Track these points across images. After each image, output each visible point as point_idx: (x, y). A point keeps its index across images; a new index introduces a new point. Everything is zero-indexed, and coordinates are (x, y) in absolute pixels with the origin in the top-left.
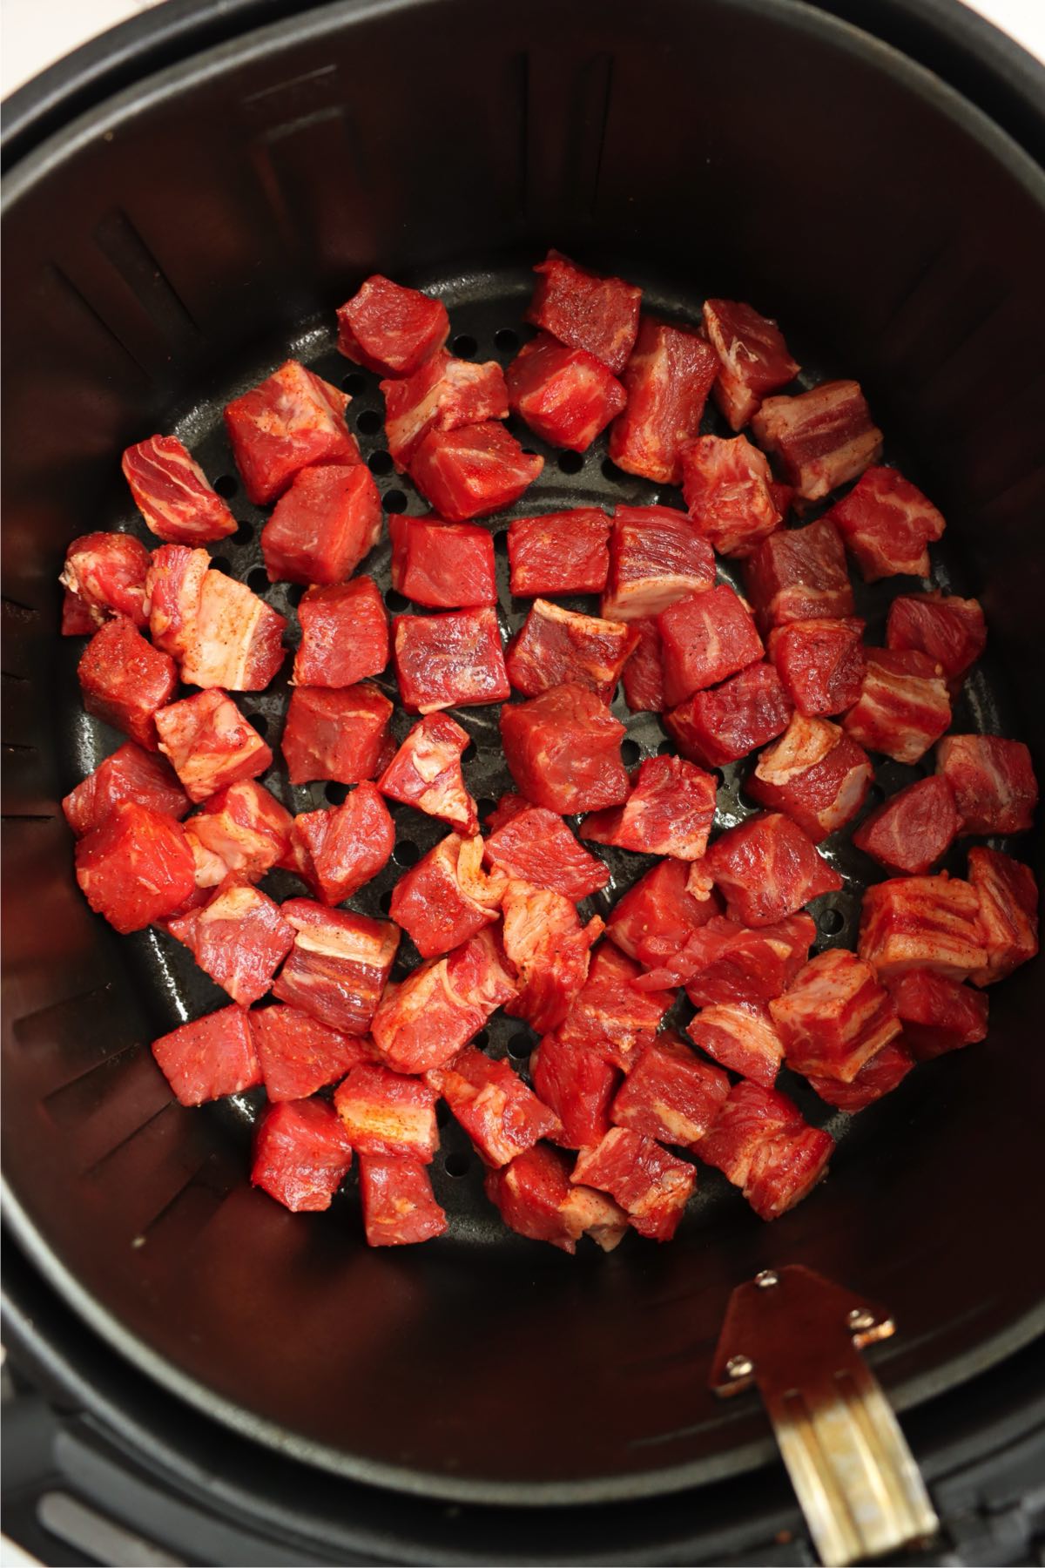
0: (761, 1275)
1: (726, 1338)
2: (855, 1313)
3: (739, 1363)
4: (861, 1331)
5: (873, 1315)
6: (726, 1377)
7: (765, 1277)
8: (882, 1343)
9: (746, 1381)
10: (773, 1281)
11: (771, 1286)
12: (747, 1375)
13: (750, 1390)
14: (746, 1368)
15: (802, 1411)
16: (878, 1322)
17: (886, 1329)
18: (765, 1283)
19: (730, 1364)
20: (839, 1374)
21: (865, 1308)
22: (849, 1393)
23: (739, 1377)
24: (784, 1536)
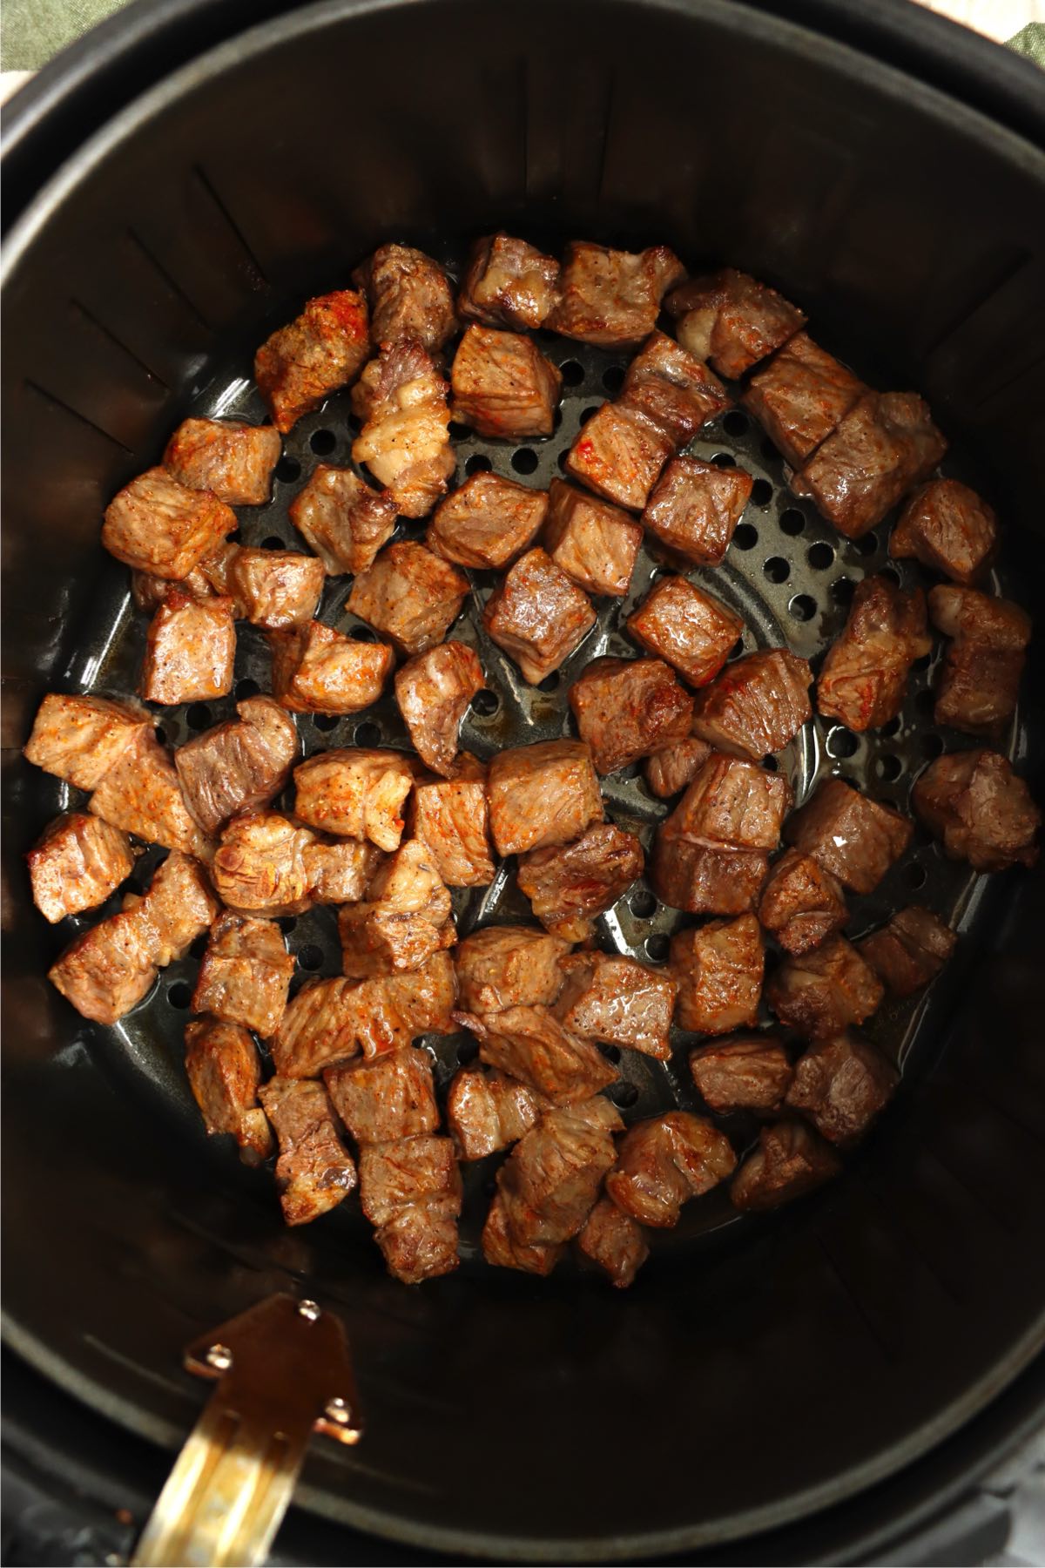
0: (308, 1302)
1: (234, 1325)
2: (339, 1402)
3: (222, 1355)
4: (331, 1419)
5: (352, 1417)
6: (202, 1355)
7: (310, 1307)
8: (335, 1442)
9: (214, 1373)
10: (312, 1316)
11: (306, 1318)
12: (219, 1369)
13: (209, 1384)
14: (223, 1363)
15: (227, 1438)
16: (349, 1426)
17: (350, 1436)
18: (304, 1311)
19: (216, 1348)
20: (279, 1435)
21: (350, 1406)
22: (274, 1457)
23: (211, 1365)
24: (125, 1516)
